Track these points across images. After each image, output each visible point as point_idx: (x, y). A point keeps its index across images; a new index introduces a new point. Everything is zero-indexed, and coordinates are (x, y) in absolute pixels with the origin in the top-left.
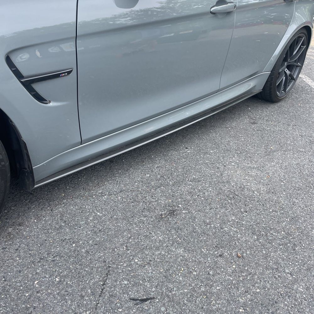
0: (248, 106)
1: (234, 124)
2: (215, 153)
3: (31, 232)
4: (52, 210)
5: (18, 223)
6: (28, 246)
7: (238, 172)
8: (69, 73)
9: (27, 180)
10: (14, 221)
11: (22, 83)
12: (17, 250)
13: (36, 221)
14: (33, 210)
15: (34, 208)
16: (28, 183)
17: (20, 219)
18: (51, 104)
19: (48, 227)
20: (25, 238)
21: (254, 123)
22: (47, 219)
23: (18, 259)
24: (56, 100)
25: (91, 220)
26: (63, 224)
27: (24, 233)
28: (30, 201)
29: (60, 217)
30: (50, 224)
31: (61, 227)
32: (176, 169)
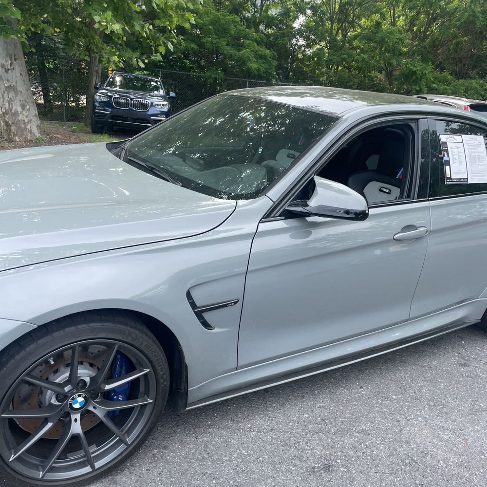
0: (462, 338)
1: (435, 363)
2: (398, 400)
3: (175, 458)
4: (196, 438)
5: (163, 446)
6: (170, 472)
7: (425, 431)
8: (235, 303)
9: (180, 401)
10: (159, 442)
11: (195, 312)
12: (160, 474)
13: (180, 447)
14: (179, 435)
15: (179, 432)
16: (180, 404)
17: (165, 442)
18: (216, 330)
19: (191, 456)
20: (168, 463)
21: (465, 365)
22: (191, 447)
23: (160, 484)
24: (220, 327)
25: (234, 457)
26: (206, 456)
27: (168, 458)
28: (176, 424)
29: (204, 447)
30: (193, 453)
31: (203, 458)
32: (343, 413)
